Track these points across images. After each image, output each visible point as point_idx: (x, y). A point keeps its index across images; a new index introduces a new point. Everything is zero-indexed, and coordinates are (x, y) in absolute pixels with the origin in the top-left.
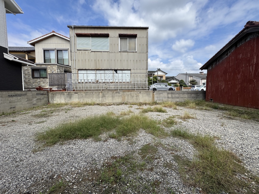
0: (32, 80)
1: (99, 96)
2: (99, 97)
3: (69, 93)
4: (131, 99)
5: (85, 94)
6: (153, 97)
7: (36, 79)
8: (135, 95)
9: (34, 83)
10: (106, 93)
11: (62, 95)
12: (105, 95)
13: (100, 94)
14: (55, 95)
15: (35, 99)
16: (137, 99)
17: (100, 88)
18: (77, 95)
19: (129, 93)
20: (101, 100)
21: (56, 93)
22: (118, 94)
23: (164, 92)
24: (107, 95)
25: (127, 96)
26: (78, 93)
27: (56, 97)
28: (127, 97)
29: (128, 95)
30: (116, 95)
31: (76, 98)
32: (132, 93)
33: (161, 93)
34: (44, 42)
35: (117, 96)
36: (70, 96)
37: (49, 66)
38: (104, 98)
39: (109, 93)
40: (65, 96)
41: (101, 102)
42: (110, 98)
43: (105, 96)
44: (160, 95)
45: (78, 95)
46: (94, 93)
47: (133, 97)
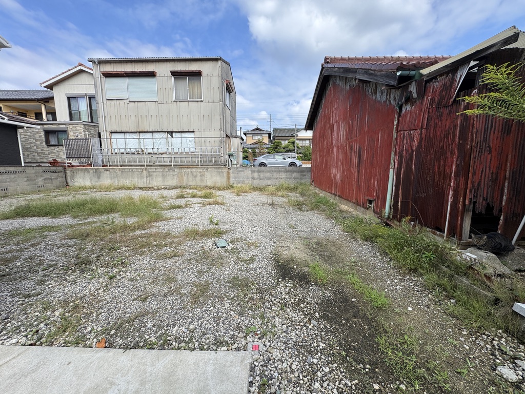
0: (47, 150)
1: (142, 175)
2: (142, 177)
3: (96, 169)
4: (193, 181)
5: (120, 172)
6: (229, 178)
7: (53, 148)
8: (199, 174)
9: (49, 154)
10: (152, 170)
11: (86, 173)
12: (152, 173)
13: (144, 171)
14: (75, 174)
15: (40, 179)
16: (201, 180)
17: (144, 162)
18: (108, 173)
19: (189, 170)
20: (145, 182)
21: (76, 170)
22: (171, 172)
23: (246, 169)
24: (155, 174)
25: (186, 175)
26: (109, 171)
27: (78, 177)
28: (186, 177)
29: (188, 174)
30: (168, 173)
31: (107, 177)
32: (194, 170)
33: (242, 171)
34: (67, 83)
35: (171, 175)
36: (98, 174)
37: (71, 126)
38: (151, 178)
39: (158, 170)
40: (91, 175)
41: (145, 185)
42: (160, 179)
43: (151, 175)
44: (239, 174)
45: (110, 173)
46: (134, 170)
47: (195, 177)
